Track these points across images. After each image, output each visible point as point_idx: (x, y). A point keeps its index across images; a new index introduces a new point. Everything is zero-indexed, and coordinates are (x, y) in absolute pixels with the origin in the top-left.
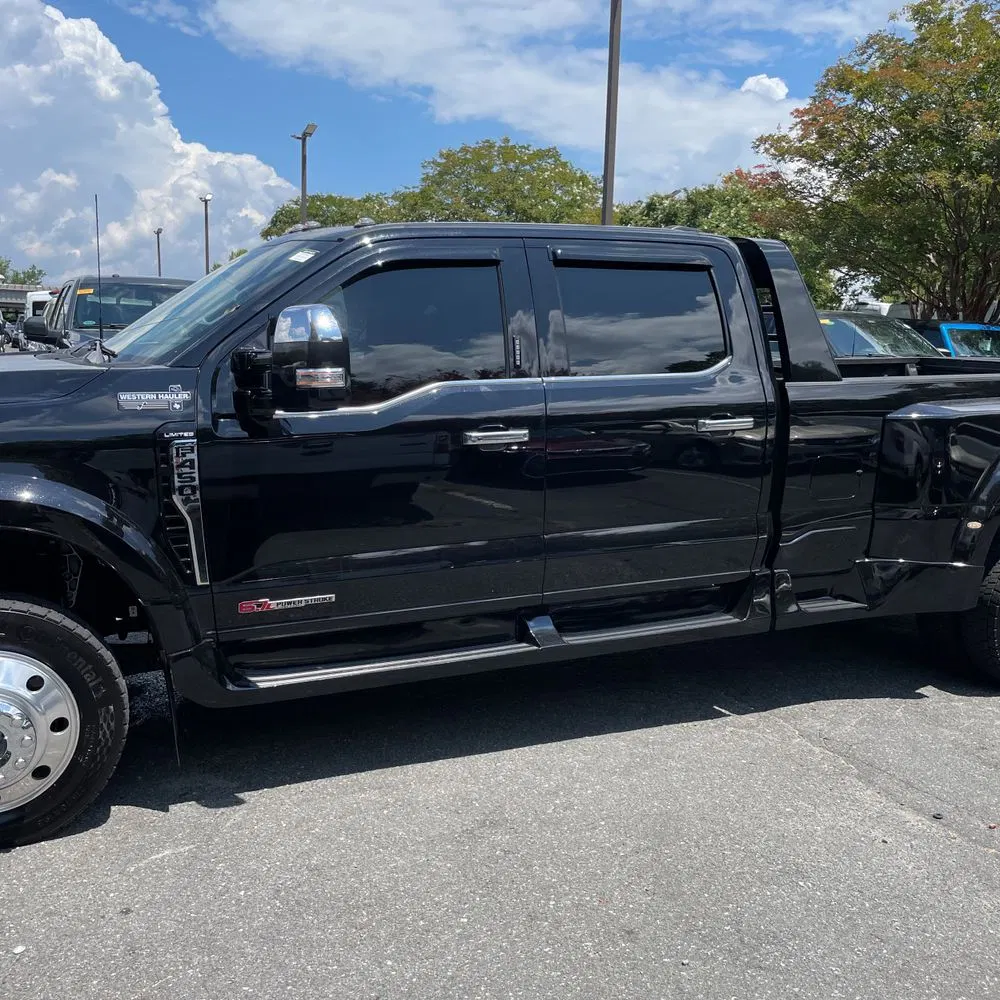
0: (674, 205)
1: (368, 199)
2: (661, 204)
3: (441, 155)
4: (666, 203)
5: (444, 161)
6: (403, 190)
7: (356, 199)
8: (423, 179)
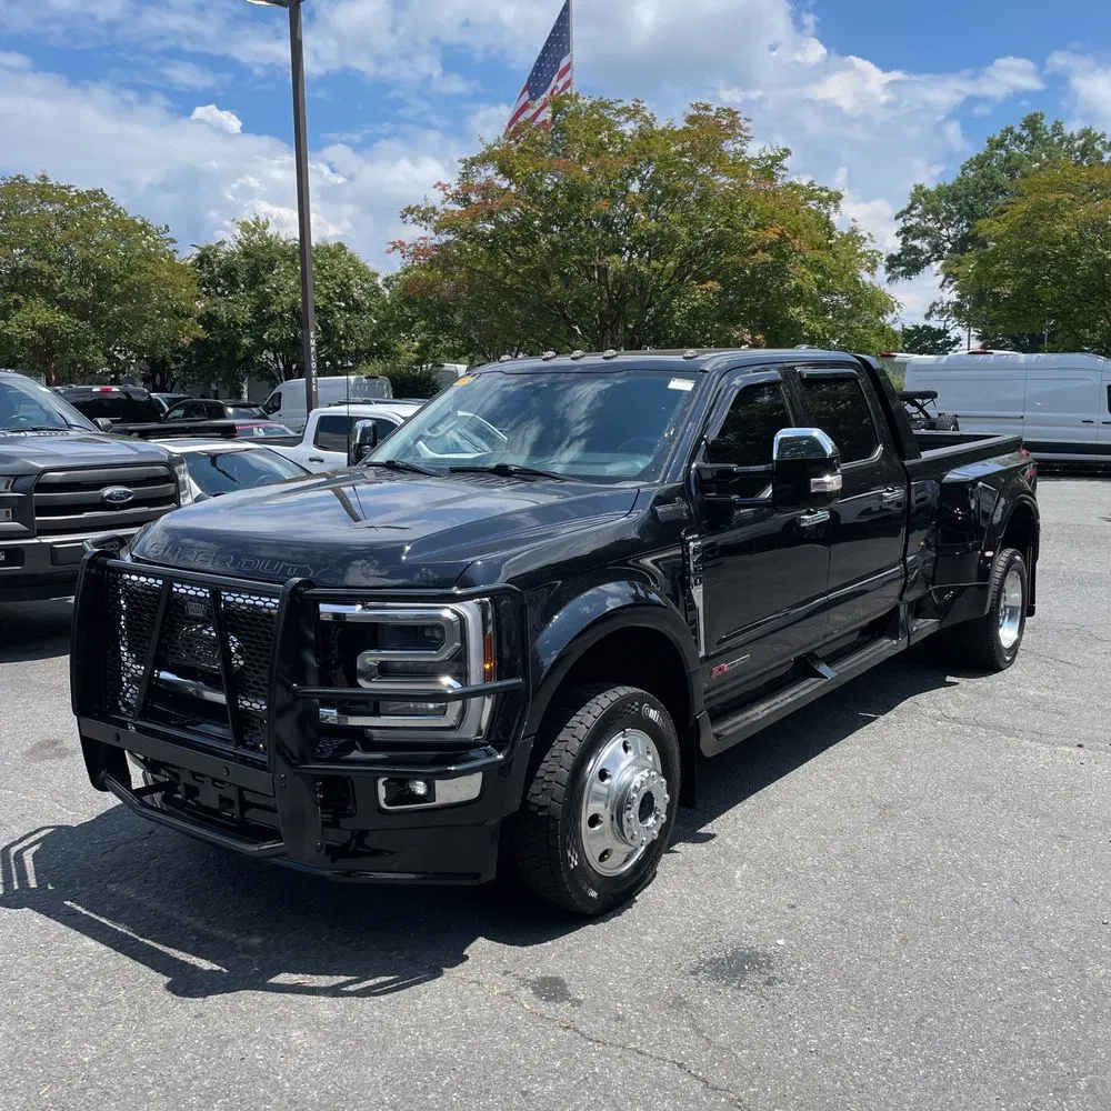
0: (230, 258)
2: (215, 257)
4: (221, 256)
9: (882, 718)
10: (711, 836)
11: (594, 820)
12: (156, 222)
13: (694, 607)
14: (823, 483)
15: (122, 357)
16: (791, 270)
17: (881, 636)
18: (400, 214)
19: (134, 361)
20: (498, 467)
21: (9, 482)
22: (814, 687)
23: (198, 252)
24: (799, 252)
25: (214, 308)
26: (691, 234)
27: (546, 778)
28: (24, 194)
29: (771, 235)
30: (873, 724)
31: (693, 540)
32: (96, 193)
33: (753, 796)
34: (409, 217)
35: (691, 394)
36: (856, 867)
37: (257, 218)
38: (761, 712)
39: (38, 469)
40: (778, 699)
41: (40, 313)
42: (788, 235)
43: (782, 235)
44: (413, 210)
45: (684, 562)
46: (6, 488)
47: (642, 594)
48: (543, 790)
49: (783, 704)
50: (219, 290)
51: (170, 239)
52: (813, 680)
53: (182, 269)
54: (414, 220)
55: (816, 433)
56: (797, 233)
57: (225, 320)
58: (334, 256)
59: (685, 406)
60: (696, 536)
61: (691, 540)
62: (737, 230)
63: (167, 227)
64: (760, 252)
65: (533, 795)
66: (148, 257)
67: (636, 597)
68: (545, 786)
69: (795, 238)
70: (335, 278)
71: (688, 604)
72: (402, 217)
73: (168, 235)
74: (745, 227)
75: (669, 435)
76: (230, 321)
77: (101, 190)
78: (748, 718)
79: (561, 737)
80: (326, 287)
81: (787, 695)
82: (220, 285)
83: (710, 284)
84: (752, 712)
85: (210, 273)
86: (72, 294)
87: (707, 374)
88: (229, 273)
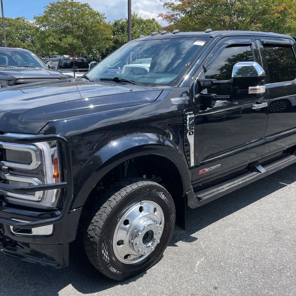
0: (123, 24)
1: (18, 19)
2: (119, 23)
3: (51, 4)
4: (121, 23)
5: (51, 6)
6: (38, 16)
7: (14, 19)
8: (45, 12)
9: (289, 186)
10: (195, 239)
11: (120, 243)
12: (101, 13)
13: (188, 145)
14: (256, 89)
15: (95, 52)
16: (287, 20)
17: (291, 154)
18: (163, 6)
19: (98, 53)
20: (115, 78)
21: (7, 82)
22: (255, 176)
23: (115, 22)
24: (291, 14)
25: (118, 38)
26: (254, 8)
27: (95, 224)
28: (67, 5)
29: (281, 8)
30: (283, 188)
31: (190, 114)
32: (86, 4)
33: (221, 220)
34: (166, 7)
35: (202, 47)
36: (254, 266)
37: (134, 13)
38: (225, 187)
39: (16, 78)
40: (235, 182)
41: (70, 39)
42: (287, 8)
43: (285, 8)
44: (167, 4)
45: (183, 124)
46: (7, 84)
47: (162, 140)
48: (93, 229)
49: (237, 184)
50: (120, 33)
51: (105, 17)
52: (255, 173)
53: (108, 26)
54: (167, 7)
55: (255, 64)
56: (291, 7)
57: (121, 41)
58: (151, 22)
59: (198, 52)
60: (192, 112)
61: (189, 114)
62: (269, 7)
63: (104, 14)
64: (276, 13)
65: (89, 230)
66: (98, 22)
67: (159, 141)
68: (94, 227)
69: (290, 9)
70: (150, 29)
71: (185, 143)
72: (164, 6)
73: (104, 16)
74: (273, 5)
75: (187, 65)
76: (122, 41)
77: (87, 4)
78: (219, 190)
79: (104, 205)
80: (148, 31)
81: (240, 180)
82: (120, 31)
83: (258, 25)
84: (222, 187)
85: (117, 28)
86: (78, 33)
87: (212, 39)
88: (122, 28)
